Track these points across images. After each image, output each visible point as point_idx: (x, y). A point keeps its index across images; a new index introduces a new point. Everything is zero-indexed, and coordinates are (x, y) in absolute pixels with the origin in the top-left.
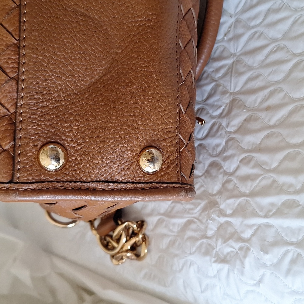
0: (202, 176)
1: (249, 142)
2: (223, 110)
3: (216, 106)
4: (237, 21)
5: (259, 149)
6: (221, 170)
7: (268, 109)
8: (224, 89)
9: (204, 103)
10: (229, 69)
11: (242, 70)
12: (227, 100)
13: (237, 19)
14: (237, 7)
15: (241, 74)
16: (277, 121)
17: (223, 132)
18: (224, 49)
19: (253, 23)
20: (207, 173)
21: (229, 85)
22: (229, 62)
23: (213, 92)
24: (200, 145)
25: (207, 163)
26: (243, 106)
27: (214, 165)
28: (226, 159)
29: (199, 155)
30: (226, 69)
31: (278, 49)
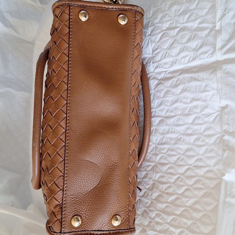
0: (140, 215)
1: (160, 207)
2: (150, 187)
3: (147, 183)
4: (156, 147)
5: (163, 211)
6: (148, 215)
7: (167, 193)
8: (150, 177)
9: (142, 180)
10: (152, 168)
11: (158, 171)
12: (151, 182)
13: (156, 146)
14: (156, 141)
15: (158, 172)
16: (171, 201)
17: (150, 197)
18: (151, 157)
19: (162, 151)
20: (142, 214)
21: (153, 175)
22: (153, 164)
23: (146, 176)
24: (140, 199)
25: (143, 209)
26: (158, 188)
27: (145, 211)
28: (151, 211)
29: (140, 204)
30: (151, 167)
31: (172, 168)
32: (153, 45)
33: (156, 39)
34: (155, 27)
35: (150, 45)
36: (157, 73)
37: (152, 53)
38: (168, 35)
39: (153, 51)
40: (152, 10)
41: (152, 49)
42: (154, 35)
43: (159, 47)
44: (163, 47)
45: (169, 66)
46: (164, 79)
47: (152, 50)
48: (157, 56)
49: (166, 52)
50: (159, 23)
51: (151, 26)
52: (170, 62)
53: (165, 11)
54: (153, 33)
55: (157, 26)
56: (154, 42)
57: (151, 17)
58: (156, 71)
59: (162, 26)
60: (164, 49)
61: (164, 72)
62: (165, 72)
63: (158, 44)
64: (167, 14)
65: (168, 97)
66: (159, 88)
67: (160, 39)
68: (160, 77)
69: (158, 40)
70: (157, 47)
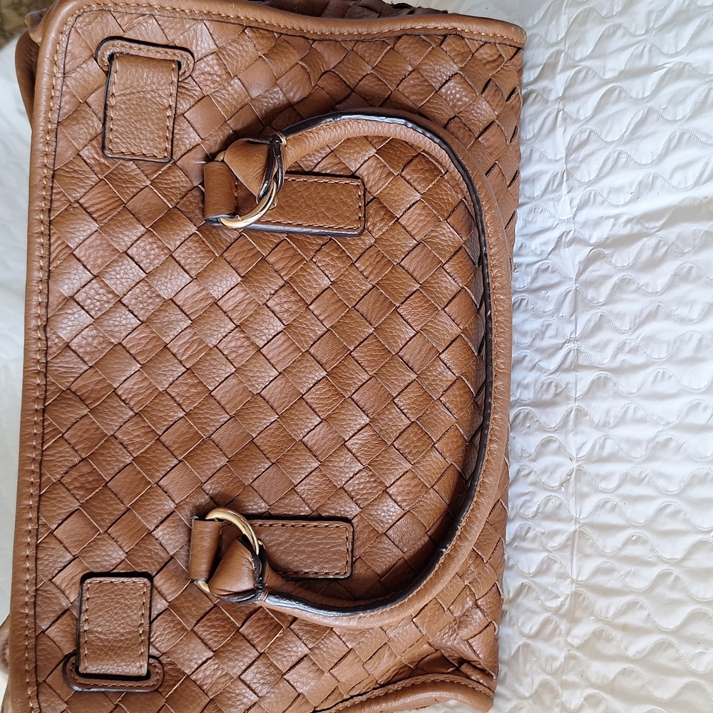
0: (529, 697)
1: (598, 672)
2: (562, 604)
3: (551, 593)
4: (579, 471)
6: (558, 701)
7: (625, 628)
8: (562, 570)
9: (532, 579)
10: (568, 540)
11: (588, 551)
12: (566, 589)
13: (579, 466)
14: (579, 449)
15: (587, 556)
16: (638, 652)
17: (561, 640)
18: (560, 504)
19: (603, 485)
20: (536, 697)
21: (570, 565)
22: (571, 528)
23: (545, 567)
24: (526, 646)
25: (540, 678)
26: (588, 609)
27: (544, 685)
28: (566, 685)
29: (525, 662)
30: (564, 537)
31: (638, 541)
32: (572, 130)
33: (581, 112)
34: (578, 72)
35: (559, 131)
36: (584, 224)
37: (564, 156)
38: (623, 94)
39: (570, 151)
40: (565, 14)
41: (566, 145)
42: (575, 98)
43: (593, 137)
44: (606, 137)
45: (628, 197)
46: (609, 241)
47: (567, 148)
48: (583, 166)
49: (616, 154)
50: (593, 58)
51: (564, 69)
52: (631, 185)
53: (612, 16)
54: (573, 91)
55: (584, 67)
56: (577, 120)
57: (565, 38)
58: (583, 215)
59: (604, 67)
60: (612, 142)
61: (608, 218)
62: (612, 220)
63: (590, 126)
64: (619, 26)
65: (622, 300)
66: (593, 271)
67: (597, 110)
68: (596, 236)
69: (589, 114)
70: (584, 136)
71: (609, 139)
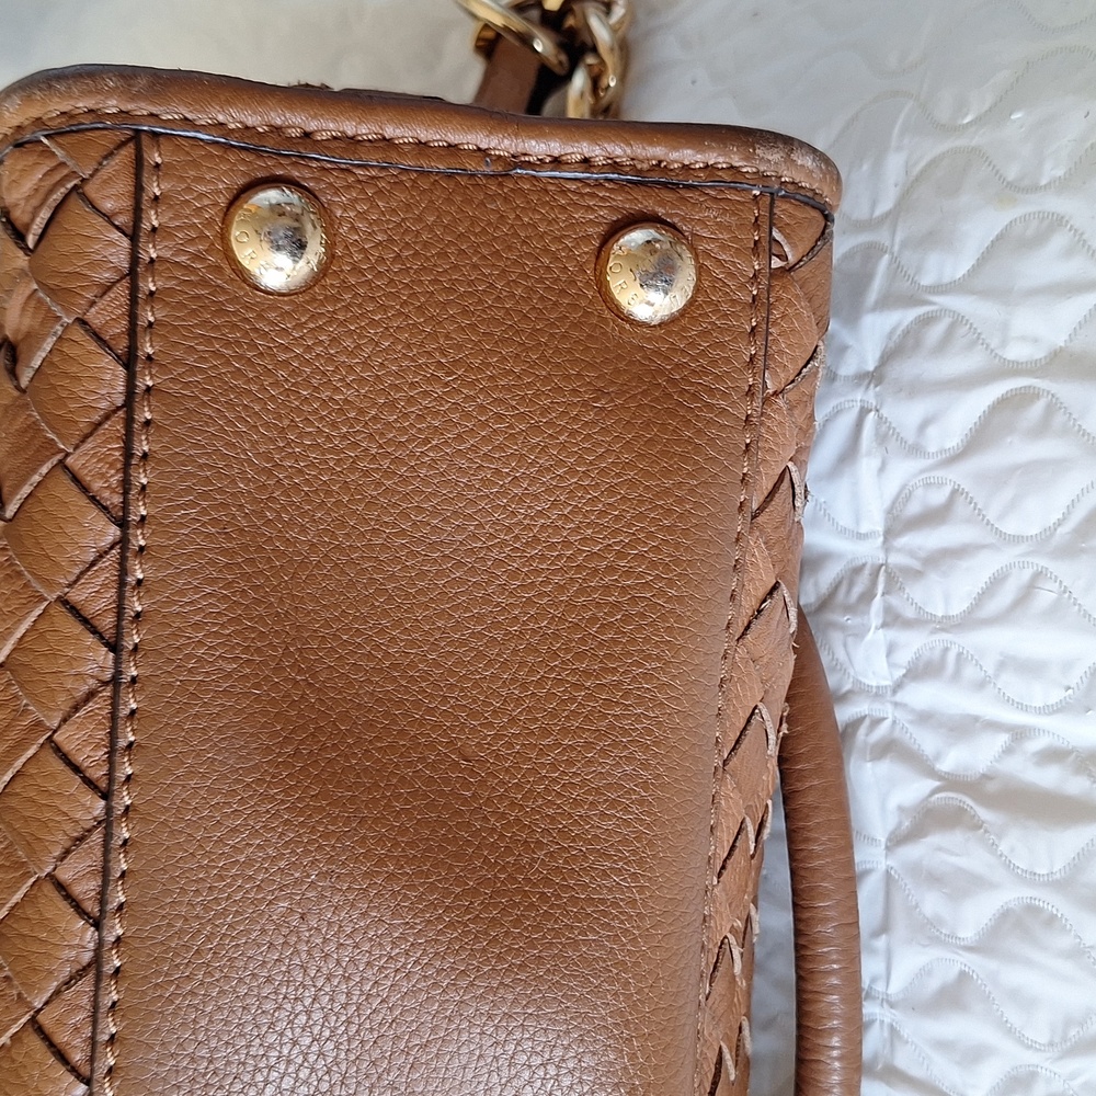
32: (903, 470)
33: (932, 431)
34: (926, 321)
35: (867, 465)
36: (925, 718)
37: (880, 529)
38: (1059, 419)
39: (897, 524)
40: (899, 149)
41: (887, 503)
42: (915, 389)
43: (961, 509)
44: (1002, 516)
45: (1056, 696)
46: (991, 787)
47: (889, 511)
48: (933, 577)
49: (1027, 574)
50: (972, 292)
51: (887, 302)
52: (1067, 666)
53: (1035, 188)
54: (906, 369)
55: (944, 311)
56: (916, 450)
57: (892, 217)
58: (922, 695)
59: (1005, 327)
60: (1017, 539)
61: (995, 726)
62: (1003, 739)
63: (957, 475)
64: (1057, 222)
65: (1028, 963)
66: (940, 849)
67: (978, 439)
68: (956, 758)
69: (954, 442)
70: (938, 497)
71: (1010, 527)
